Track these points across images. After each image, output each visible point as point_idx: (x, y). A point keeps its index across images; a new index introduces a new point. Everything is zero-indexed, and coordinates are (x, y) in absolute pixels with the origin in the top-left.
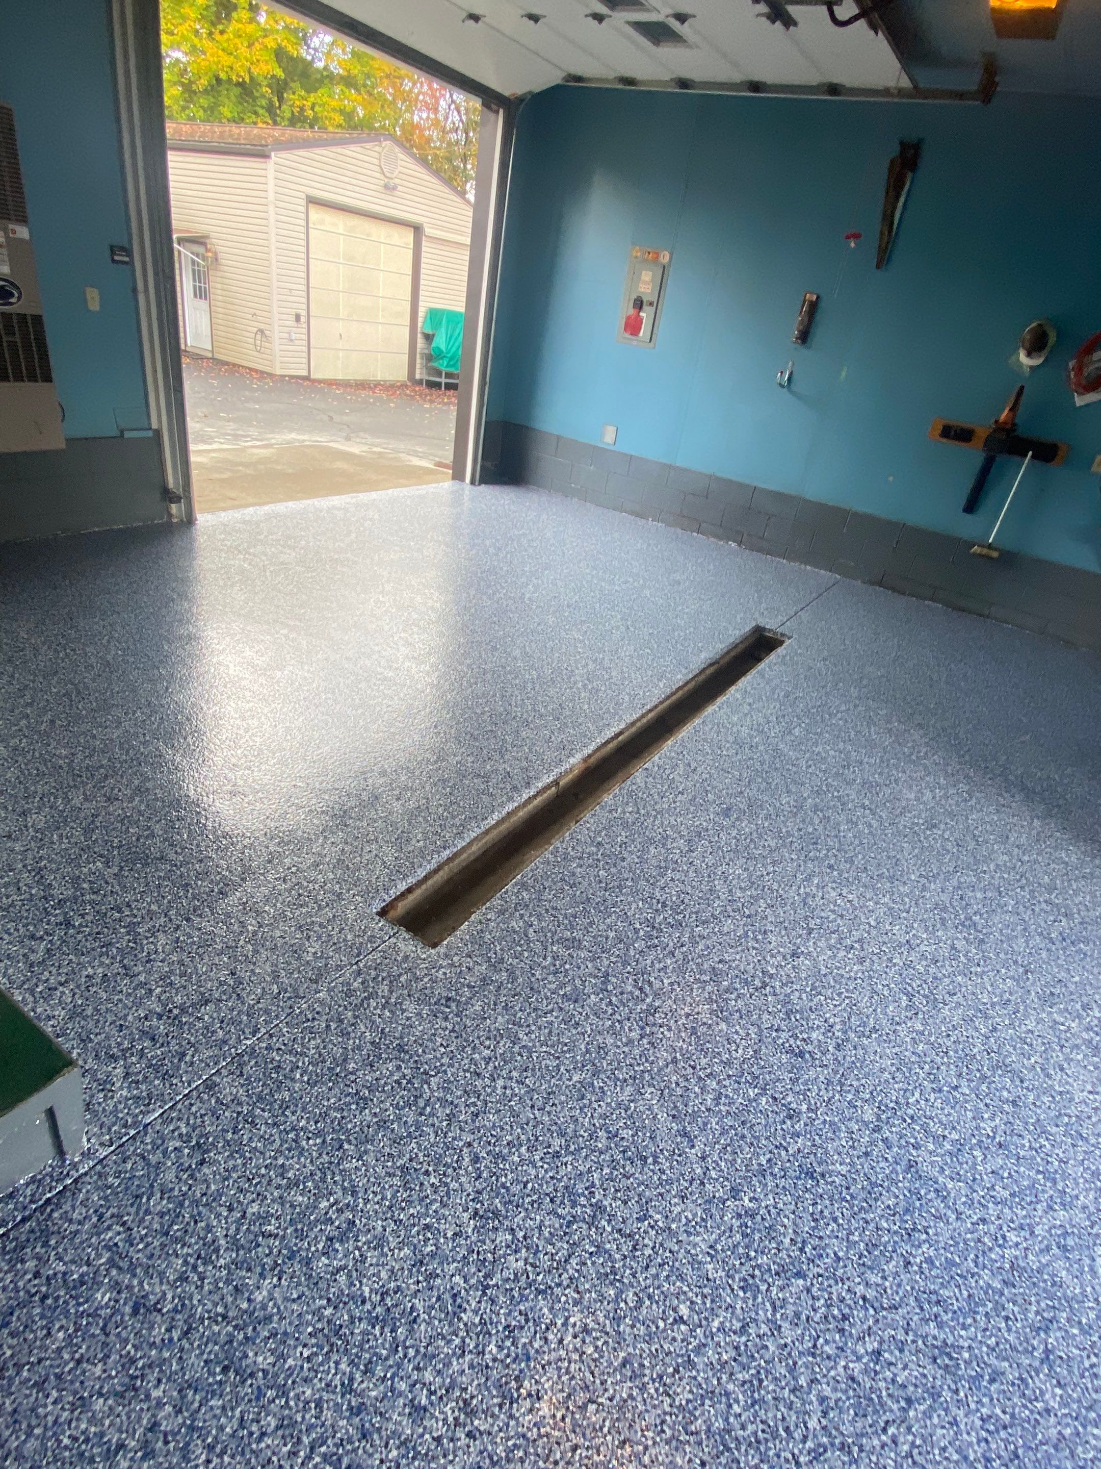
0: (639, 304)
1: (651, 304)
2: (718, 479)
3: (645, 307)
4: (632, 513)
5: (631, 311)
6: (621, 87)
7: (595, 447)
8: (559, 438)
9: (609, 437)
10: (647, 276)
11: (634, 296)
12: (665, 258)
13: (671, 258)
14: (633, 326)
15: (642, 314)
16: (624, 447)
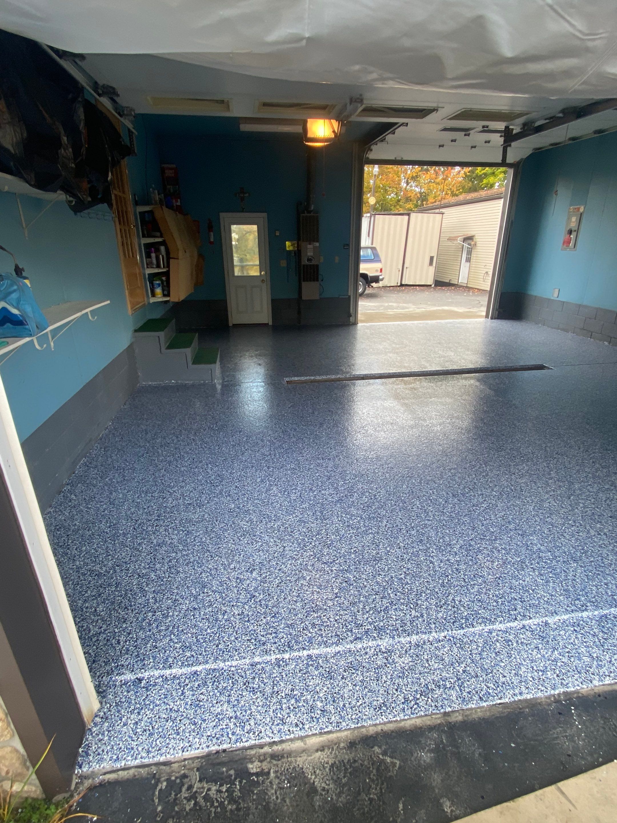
0: (570, 232)
1: (575, 231)
2: (601, 309)
3: (573, 233)
4: (563, 330)
5: (567, 236)
6: (571, 142)
7: (549, 300)
8: (536, 296)
9: (556, 295)
10: (574, 219)
11: (568, 229)
12: (582, 210)
13: (584, 208)
14: (567, 242)
15: (571, 236)
16: (561, 299)
